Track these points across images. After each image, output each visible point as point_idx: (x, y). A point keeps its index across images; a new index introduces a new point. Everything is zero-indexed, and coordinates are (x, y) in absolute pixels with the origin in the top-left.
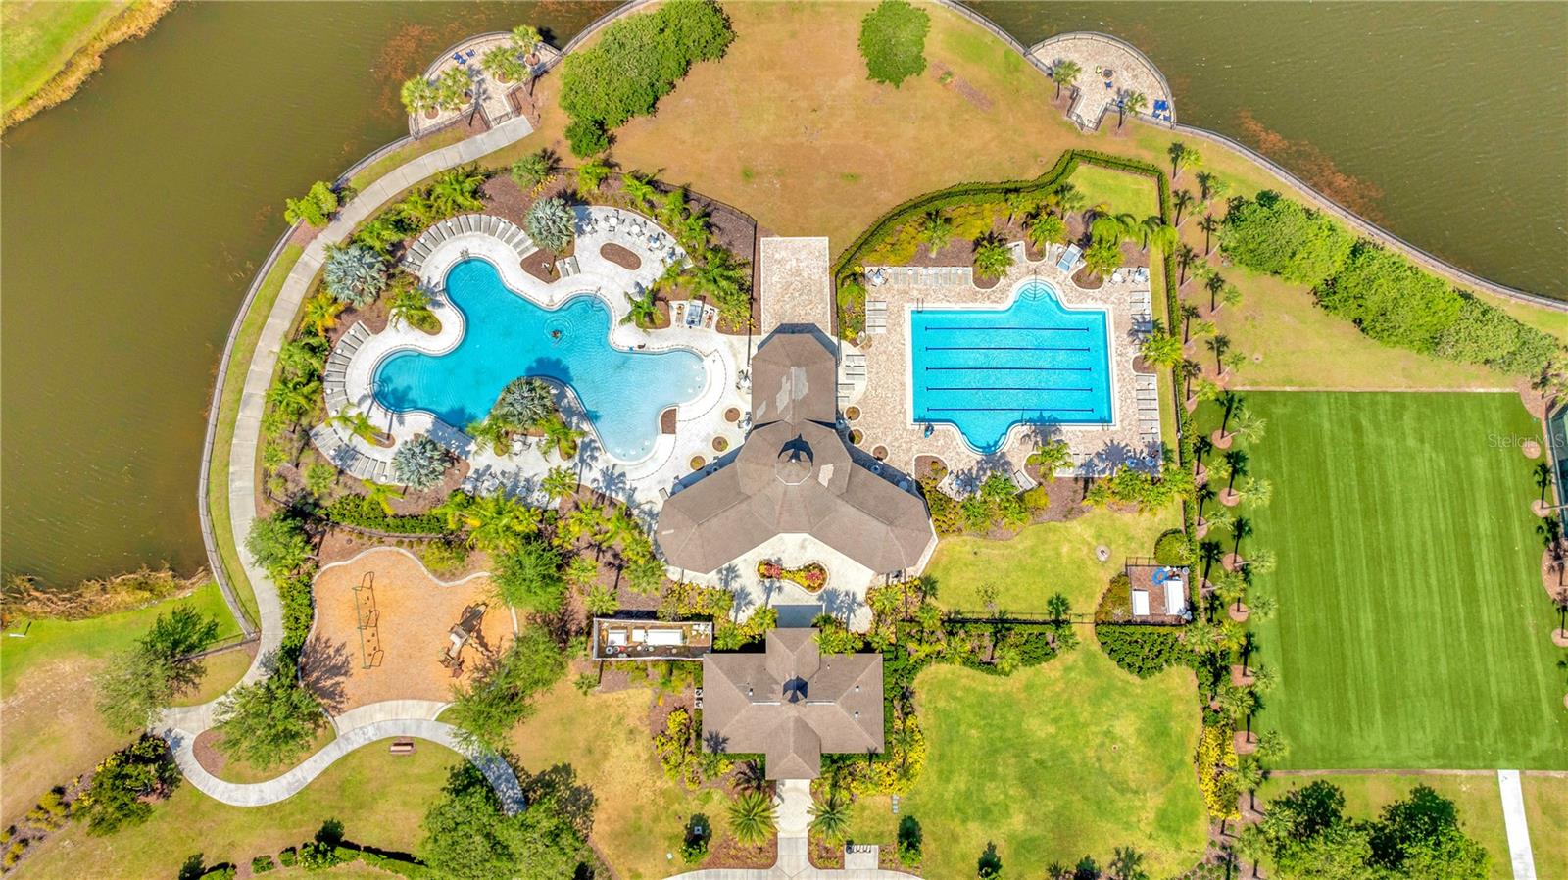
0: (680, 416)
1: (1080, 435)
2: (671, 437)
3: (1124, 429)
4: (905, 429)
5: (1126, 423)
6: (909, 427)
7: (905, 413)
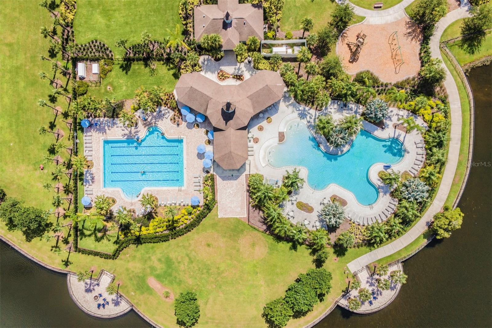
0: (277, 139)
1: (116, 135)
2: (280, 131)
3: (99, 138)
4: (187, 136)
5: (98, 140)
6: (185, 137)
7: (187, 143)
